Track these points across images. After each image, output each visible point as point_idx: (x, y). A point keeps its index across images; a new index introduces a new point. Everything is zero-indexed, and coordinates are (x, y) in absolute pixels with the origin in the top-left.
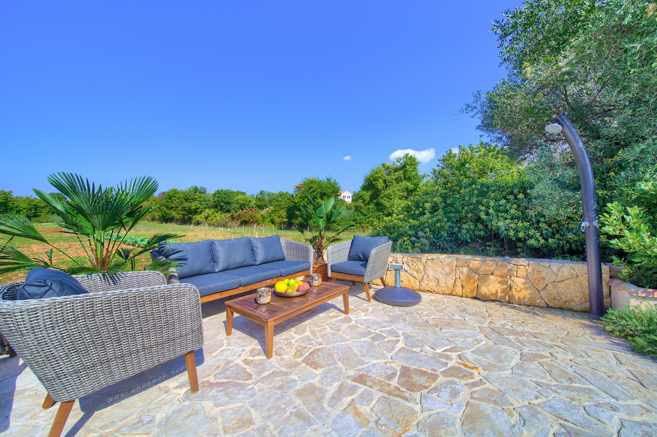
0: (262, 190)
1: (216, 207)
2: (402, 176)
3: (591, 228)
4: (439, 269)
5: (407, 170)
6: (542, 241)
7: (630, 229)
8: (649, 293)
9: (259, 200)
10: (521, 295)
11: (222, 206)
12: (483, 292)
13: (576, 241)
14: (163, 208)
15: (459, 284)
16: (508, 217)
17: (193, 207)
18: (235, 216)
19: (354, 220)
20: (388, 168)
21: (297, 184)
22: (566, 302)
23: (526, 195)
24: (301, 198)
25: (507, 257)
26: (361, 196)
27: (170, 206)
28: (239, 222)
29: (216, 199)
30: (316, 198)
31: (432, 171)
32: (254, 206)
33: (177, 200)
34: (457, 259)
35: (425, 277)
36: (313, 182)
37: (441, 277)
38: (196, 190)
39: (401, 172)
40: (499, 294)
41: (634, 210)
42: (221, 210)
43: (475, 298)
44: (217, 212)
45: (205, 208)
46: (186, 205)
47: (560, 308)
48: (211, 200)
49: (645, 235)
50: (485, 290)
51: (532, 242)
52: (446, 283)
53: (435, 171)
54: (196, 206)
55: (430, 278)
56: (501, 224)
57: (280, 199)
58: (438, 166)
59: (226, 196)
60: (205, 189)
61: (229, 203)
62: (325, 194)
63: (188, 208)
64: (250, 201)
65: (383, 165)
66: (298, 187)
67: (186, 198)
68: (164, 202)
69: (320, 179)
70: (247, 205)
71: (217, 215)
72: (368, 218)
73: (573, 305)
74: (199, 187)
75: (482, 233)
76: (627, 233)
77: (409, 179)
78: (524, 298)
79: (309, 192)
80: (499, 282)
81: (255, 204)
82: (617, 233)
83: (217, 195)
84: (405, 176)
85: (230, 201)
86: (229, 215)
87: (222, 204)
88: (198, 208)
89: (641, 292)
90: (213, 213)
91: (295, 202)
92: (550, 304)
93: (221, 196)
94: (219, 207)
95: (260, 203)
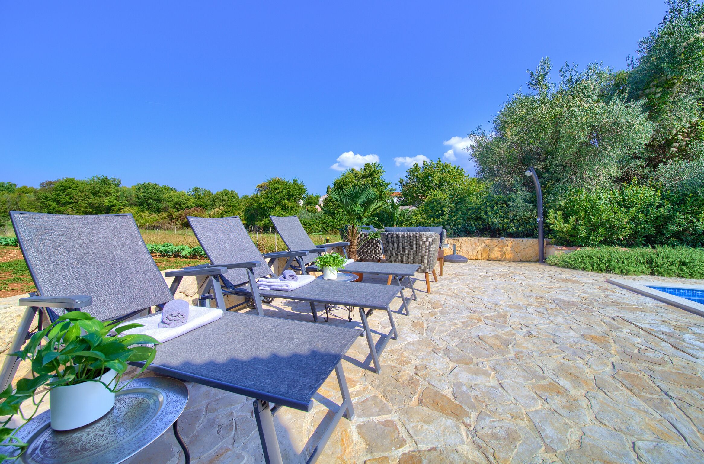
0: (196, 186)
1: (141, 204)
2: (370, 182)
3: (541, 221)
4: (469, 246)
5: (375, 178)
6: (515, 230)
7: (558, 221)
8: (561, 248)
9: (199, 198)
10: (509, 256)
11: (149, 205)
12: (492, 257)
13: (530, 229)
14: (50, 203)
15: (479, 253)
16: (498, 217)
17: (106, 204)
18: (174, 217)
19: (325, 223)
20: (356, 174)
21: (260, 184)
22: (529, 257)
23: (507, 204)
24: (266, 198)
25: (503, 238)
26: (331, 200)
27: (63, 201)
28: (179, 224)
29: (141, 195)
30: (283, 199)
31: (399, 180)
32: (193, 205)
33: (80, 194)
34: (479, 240)
35: (461, 250)
36: (278, 182)
37: (470, 250)
38: (105, 182)
39: (369, 179)
40: (499, 257)
41: (559, 213)
42: (149, 208)
43: (488, 260)
44: (143, 211)
45: (125, 205)
46: (93, 200)
47: (526, 261)
48: (133, 195)
49: (562, 223)
50: (492, 256)
51: (511, 230)
52: (473, 253)
53: (402, 180)
54: (111, 202)
55: (464, 251)
56: (495, 220)
57: (225, 198)
58: (406, 176)
59: (155, 191)
60: (119, 181)
61: (159, 201)
62: (292, 196)
63: (97, 205)
64: (188, 199)
65: (353, 170)
66: (261, 187)
67: (94, 191)
68: (54, 195)
69: (287, 180)
70: (184, 204)
71: (143, 214)
72: (339, 221)
73: (532, 259)
74: (109, 178)
75: (481, 226)
76: (556, 222)
77: (375, 186)
78: (511, 258)
79: (276, 193)
80: (499, 251)
81: (194, 203)
82: (552, 223)
83: (142, 190)
84: (372, 183)
85: (161, 198)
86: (164, 215)
87: (150, 201)
88: (114, 206)
89: (559, 248)
90: (137, 213)
91: (259, 203)
92: (522, 260)
93: (149, 191)
94: (145, 205)
95: (200, 203)
